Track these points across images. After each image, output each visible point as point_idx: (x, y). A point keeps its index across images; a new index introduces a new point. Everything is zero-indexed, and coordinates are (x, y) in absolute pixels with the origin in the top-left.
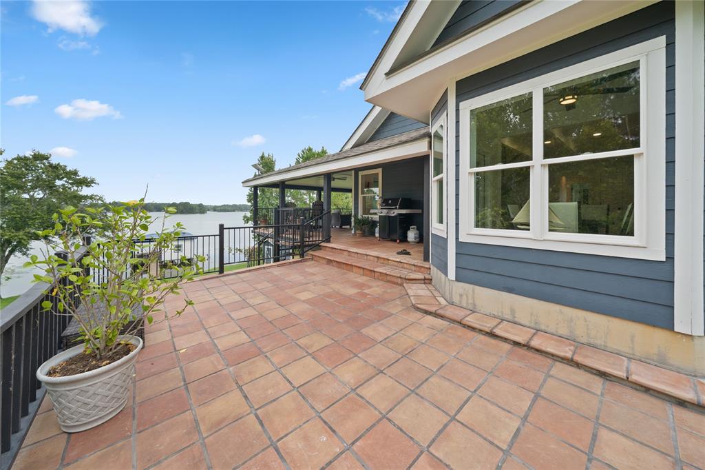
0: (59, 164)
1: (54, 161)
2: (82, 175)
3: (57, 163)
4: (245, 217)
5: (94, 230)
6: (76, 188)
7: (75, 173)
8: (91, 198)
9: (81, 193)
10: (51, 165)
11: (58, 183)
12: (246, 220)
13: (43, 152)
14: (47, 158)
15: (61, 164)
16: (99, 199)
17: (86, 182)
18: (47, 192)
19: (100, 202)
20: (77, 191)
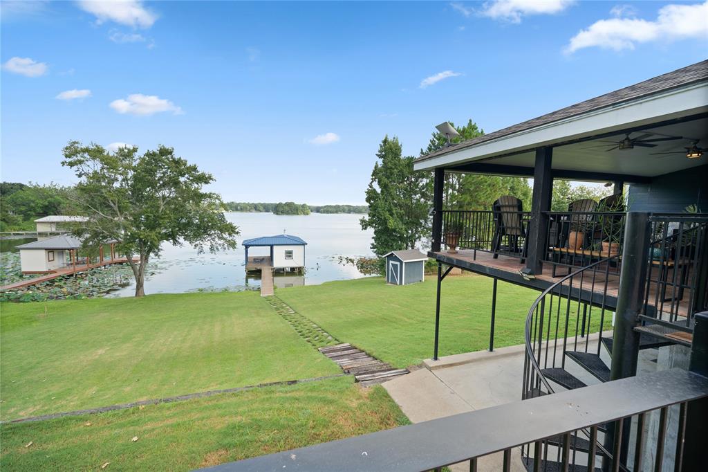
0: (180, 158)
1: (176, 155)
2: (201, 170)
3: (179, 157)
4: (363, 221)
5: (213, 232)
6: (196, 185)
7: (195, 169)
8: (210, 196)
9: (201, 191)
10: (174, 160)
11: (182, 179)
12: (365, 225)
13: (168, 147)
14: (171, 153)
15: (182, 159)
16: (216, 198)
17: (204, 179)
18: (173, 189)
19: (218, 201)
20: (198, 188)
